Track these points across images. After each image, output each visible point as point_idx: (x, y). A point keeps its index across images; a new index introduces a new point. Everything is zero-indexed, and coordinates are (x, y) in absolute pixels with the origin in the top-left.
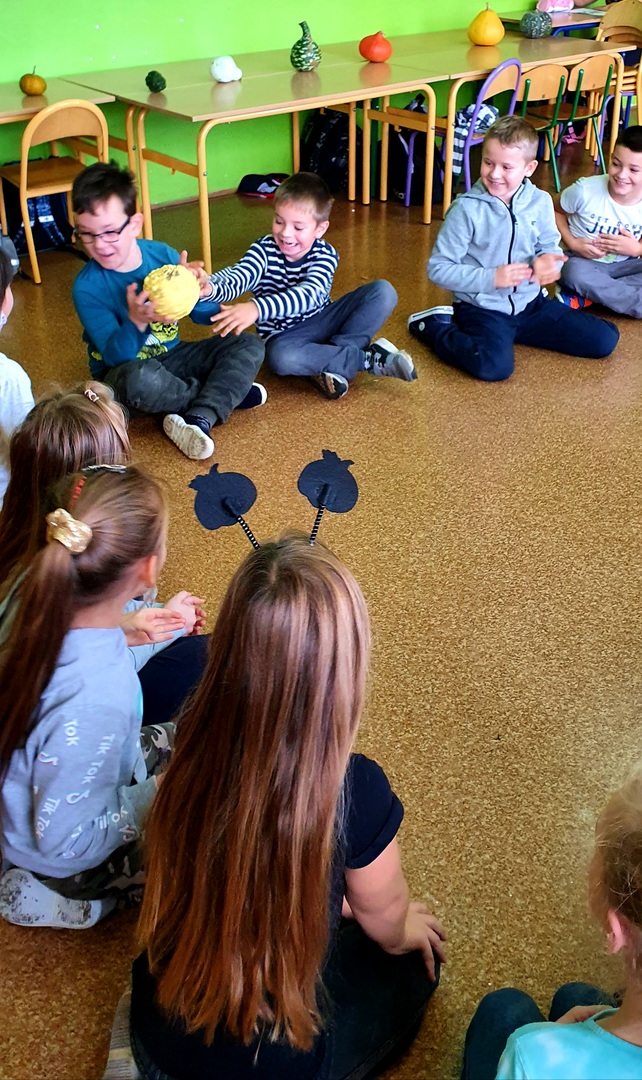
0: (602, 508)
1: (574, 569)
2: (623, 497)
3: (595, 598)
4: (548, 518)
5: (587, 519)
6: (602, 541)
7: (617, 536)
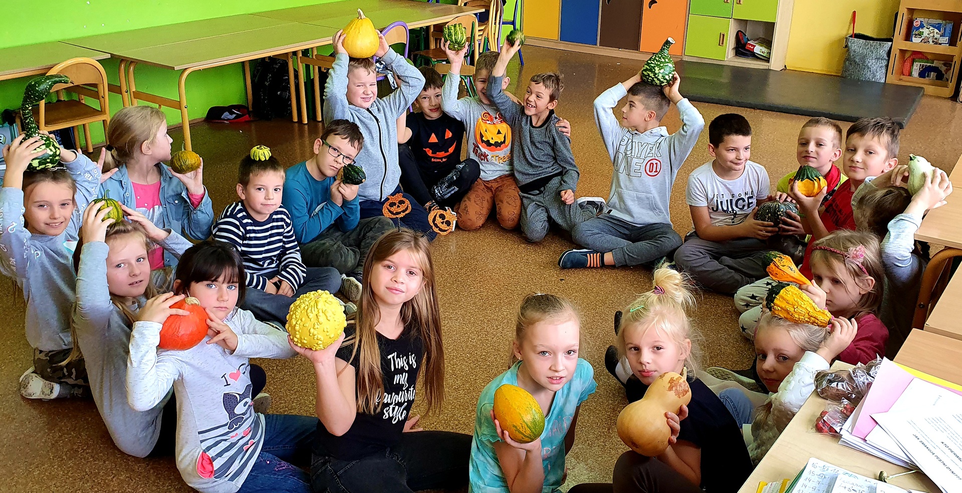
0: (485, 303)
1: (470, 339)
2: (497, 296)
3: (484, 353)
4: (452, 313)
5: (476, 310)
6: (486, 321)
7: (495, 318)
